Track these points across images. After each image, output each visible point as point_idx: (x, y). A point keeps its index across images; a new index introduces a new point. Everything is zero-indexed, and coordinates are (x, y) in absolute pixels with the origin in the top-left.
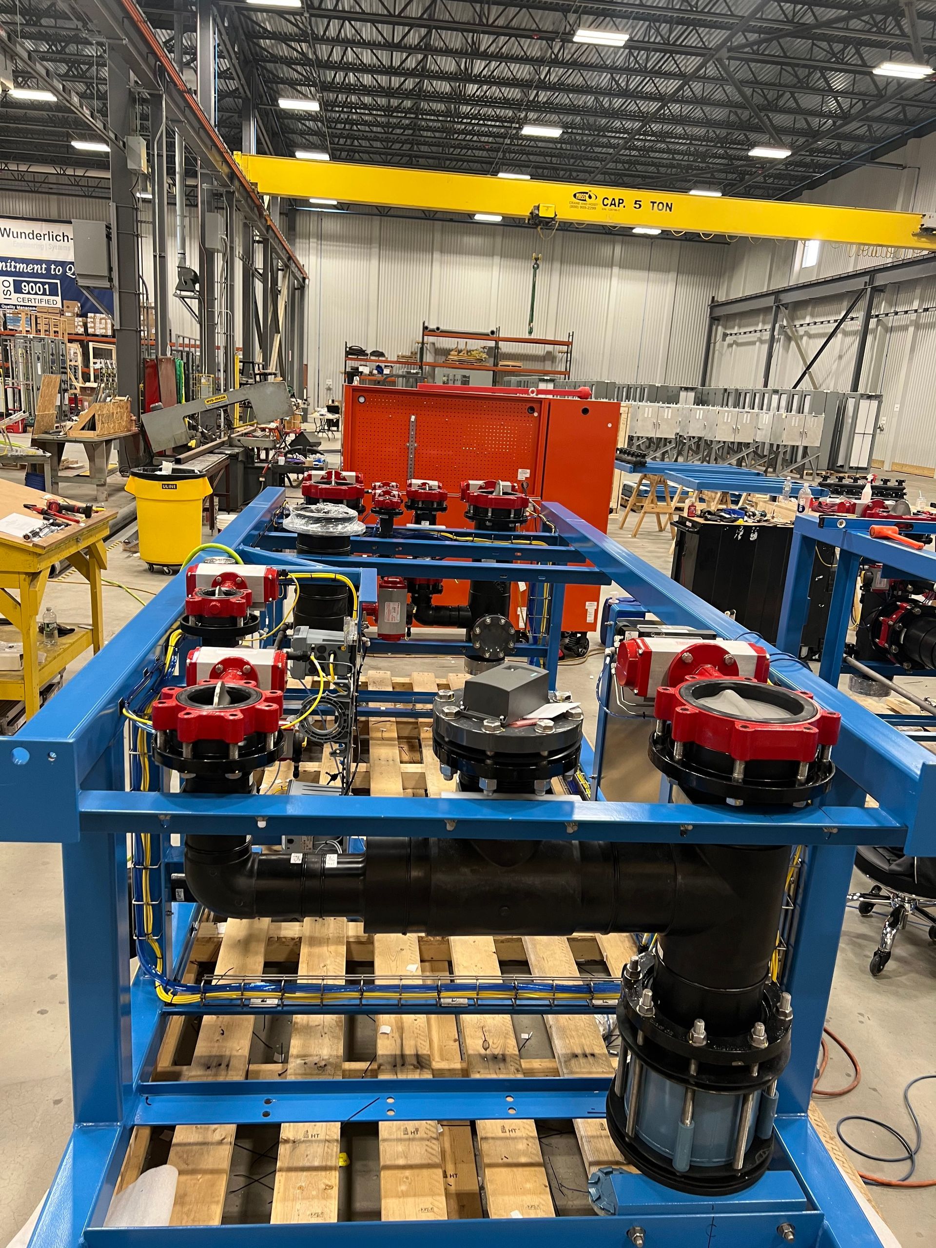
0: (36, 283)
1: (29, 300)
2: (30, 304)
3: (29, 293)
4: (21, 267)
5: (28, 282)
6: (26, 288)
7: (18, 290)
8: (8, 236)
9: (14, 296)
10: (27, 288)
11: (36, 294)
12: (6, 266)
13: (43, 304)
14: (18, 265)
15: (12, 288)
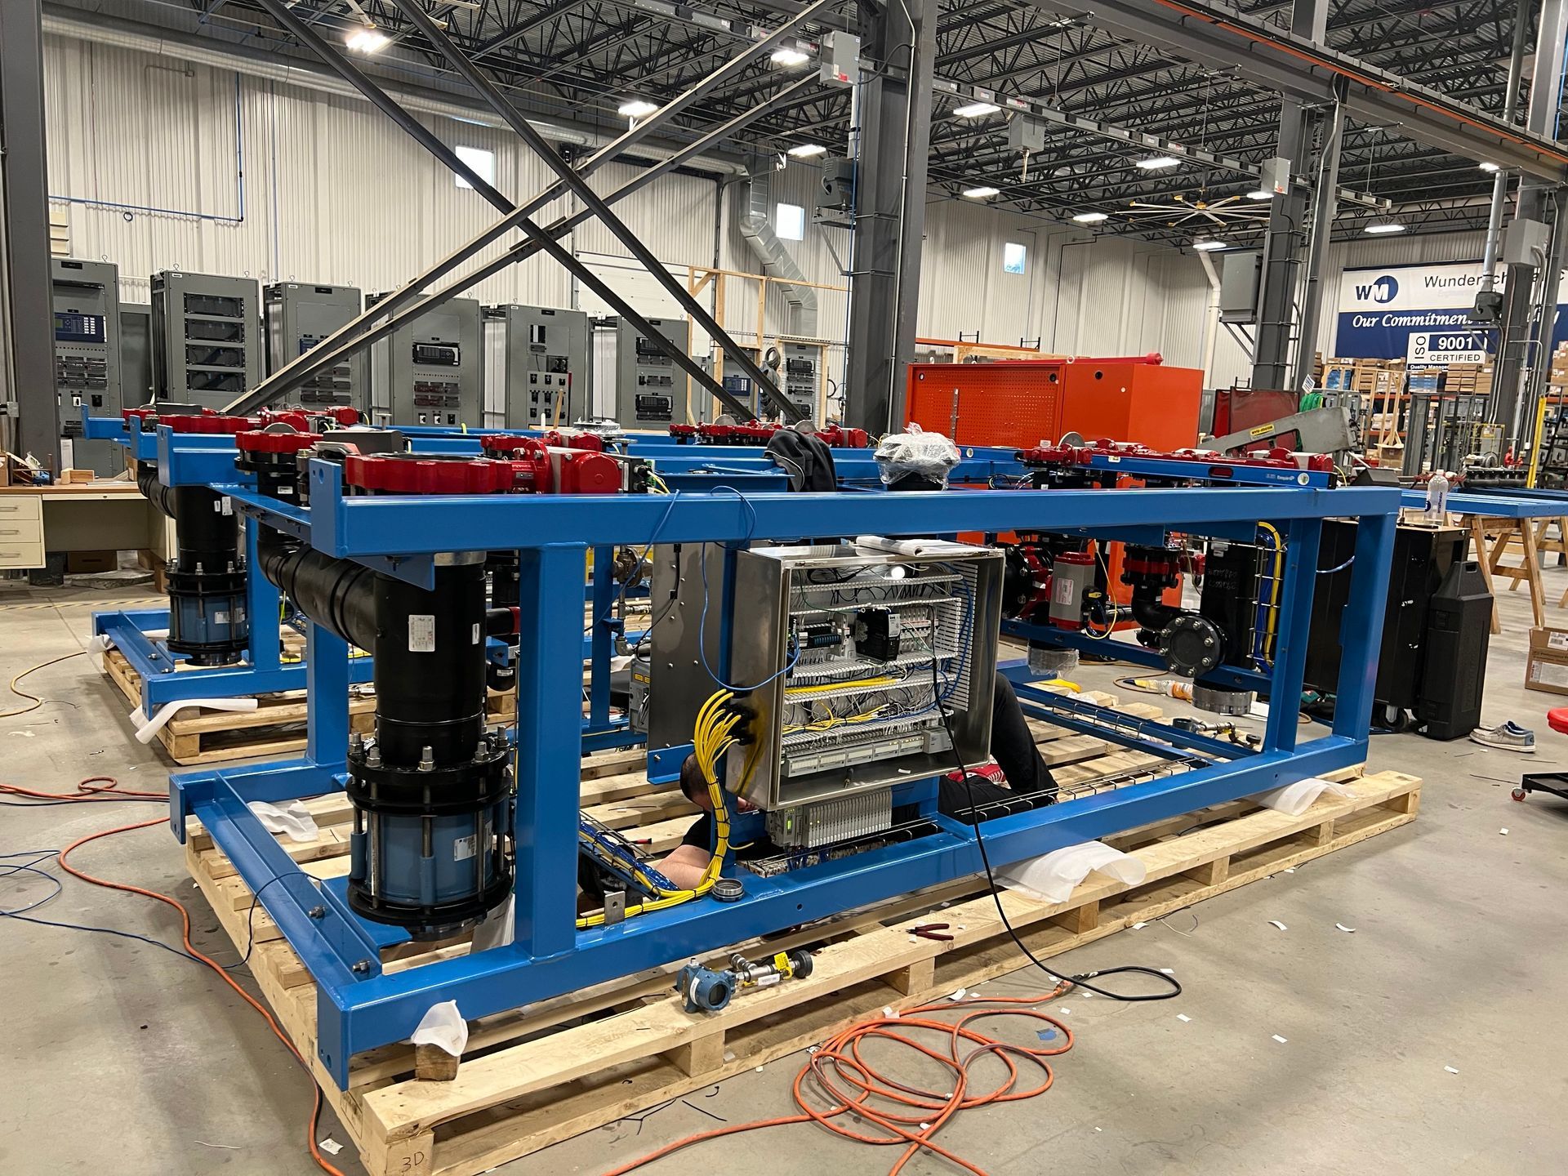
0: (1456, 337)
1: (1446, 357)
2: (1445, 362)
3: (1446, 349)
4: (1442, 319)
5: (1447, 337)
6: (1443, 343)
7: (1434, 346)
8: (1434, 285)
9: (1428, 354)
10: (1445, 344)
11: (1455, 349)
12: (1425, 321)
13: (1462, 361)
14: (1439, 318)
15: (1426, 346)
